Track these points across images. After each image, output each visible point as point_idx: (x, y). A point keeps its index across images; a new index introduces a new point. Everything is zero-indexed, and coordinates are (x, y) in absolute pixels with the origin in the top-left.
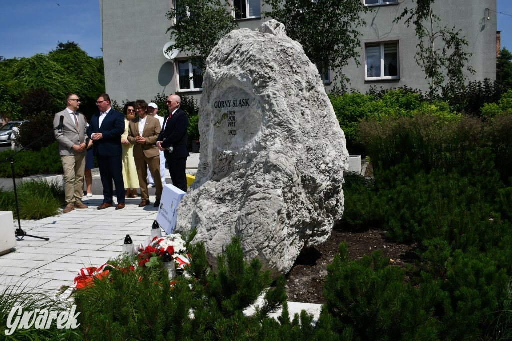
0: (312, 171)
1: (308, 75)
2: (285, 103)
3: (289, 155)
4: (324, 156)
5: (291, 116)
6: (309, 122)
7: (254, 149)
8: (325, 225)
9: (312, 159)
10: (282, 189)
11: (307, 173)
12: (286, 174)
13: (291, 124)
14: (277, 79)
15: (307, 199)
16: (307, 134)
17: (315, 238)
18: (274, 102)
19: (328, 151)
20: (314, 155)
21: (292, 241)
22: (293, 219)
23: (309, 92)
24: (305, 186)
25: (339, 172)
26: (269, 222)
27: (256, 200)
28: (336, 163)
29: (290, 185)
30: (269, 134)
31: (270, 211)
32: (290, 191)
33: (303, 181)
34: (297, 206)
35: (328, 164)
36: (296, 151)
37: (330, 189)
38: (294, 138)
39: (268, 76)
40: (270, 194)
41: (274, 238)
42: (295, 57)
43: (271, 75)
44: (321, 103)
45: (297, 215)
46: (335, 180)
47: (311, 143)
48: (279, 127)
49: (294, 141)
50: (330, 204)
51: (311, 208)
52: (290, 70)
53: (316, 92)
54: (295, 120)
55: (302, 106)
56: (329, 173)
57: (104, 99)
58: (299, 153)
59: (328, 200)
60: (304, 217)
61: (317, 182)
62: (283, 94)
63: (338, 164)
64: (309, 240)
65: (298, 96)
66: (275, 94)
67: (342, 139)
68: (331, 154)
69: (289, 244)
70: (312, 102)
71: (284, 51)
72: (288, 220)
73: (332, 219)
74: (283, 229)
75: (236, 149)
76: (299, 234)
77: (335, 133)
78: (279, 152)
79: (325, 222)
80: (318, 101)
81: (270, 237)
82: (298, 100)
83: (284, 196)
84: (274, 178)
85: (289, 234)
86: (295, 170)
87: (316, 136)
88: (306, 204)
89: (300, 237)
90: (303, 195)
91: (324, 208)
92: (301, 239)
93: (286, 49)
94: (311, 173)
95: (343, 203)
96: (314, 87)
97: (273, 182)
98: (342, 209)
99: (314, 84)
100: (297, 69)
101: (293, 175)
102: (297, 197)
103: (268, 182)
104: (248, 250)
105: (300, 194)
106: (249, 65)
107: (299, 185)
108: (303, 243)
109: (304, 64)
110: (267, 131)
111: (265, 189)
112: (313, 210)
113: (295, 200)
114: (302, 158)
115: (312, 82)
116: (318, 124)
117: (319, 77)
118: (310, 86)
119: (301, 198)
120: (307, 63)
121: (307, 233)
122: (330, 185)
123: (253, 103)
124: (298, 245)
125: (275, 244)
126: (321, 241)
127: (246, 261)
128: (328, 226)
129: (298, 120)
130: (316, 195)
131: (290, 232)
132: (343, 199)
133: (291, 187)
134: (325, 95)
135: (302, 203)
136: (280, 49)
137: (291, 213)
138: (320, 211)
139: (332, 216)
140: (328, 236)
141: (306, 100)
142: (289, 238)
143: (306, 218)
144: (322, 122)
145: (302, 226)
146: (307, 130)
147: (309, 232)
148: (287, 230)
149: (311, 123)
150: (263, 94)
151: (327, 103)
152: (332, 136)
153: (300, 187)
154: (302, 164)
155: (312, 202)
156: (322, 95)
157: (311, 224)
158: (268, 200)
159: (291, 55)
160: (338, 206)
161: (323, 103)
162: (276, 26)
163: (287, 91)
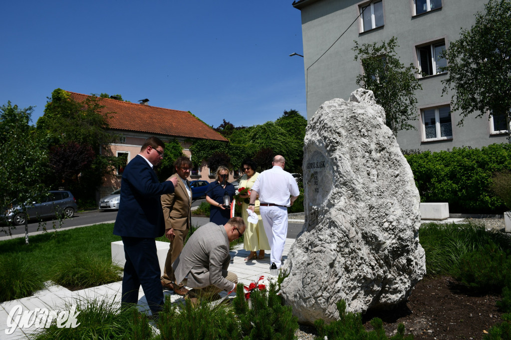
0: (374, 228)
1: (378, 137)
2: (349, 164)
3: (349, 212)
4: (387, 215)
5: (355, 176)
6: (374, 181)
7: (327, 206)
8: (397, 283)
9: (374, 217)
10: (336, 243)
11: (367, 229)
12: (341, 230)
13: (353, 183)
14: (343, 143)
15: (371, 255)
16: (370, 192)
17: (387, 295)
18: (339, 164)
19: (392, 209)
20: (377, 213)
21: (354, 294)
22: (353, 273)
23: (380, 153)
24: (367, 243)
25: (405, 231)
26: (322, 274)
27: (315, 252)
28: (401, 221)
29: (345, 241)
30: (336, 192)
31: (323, 263)
32: (347, 246)
33: (365, 236)
34: (356, 261)
35: (391, 222)
36: (357, 209)
37: (396, 247)
38: (357, 197)
39: (335, 141)
40: (325, 248)
41: (327, 289)
42: (365, 121)
43: (338, 140)
44: (394, 163)
45: (357, 270)
46: (400, 239)
47: (374, 201)
48: (344, 186)
49: (357, 200)
50: (399, 262)
51: (374, 265)
52: (358, 133)
53: (387, 152)
54: (358, 180)
55: (368, 167)
56: (394, 231)
58: (360, 211)
59: (398, 258)
60: (364, 272)
61: (379, 240)
62: (348, 156)
63: (403, 222)
64: (382, 296)
65: (364, 157)
66: (340, 157)
68: (396, 212)
69: (350, 297)
70: (382, 162)
71: (354, 117)
72: (347, 273)
73: (405, 278)
74: (337, 282)
75: (318, 205)
76: (362, 288)
77: (407, 192)
78: (340, 210)
79: (396, 280)
80: (389, 160)
81: (323, 288)
82: (364, 161)
83: (340, 250)
84: (331, 233)
85: (350, 287)
86: (351, 227)
87: (380, 195)
88: (367, 260)
89: (365, 292)
90: (364, 251)
91: (394, 265)
92: (366, 294)
93: (357, 116)
94: (373, 230)
95: (420, 262)
96: (386, 148)
97: (331, 237)
98: (420, 268)
99: (385, 145)
100: (366, 132)
101: (347, 231)
102: (355, 252)
103: (326, 236)
104: (307, 297)
105: (360, 249)
106: (324, 132)
107: (358, 241)
108: (370, 298)
109: (376, 127)
110: (335, 190)
111: (323, 242)
112: (377, 266)
113: (353, 255)
114: (363, 216)
115: (383, 144)
116: (387, 183)
117: (393, 138)
118: (380, 147)
119: (360, 254)
120: (378, 126)
121: (374, 289)
122: (396, 243)
123: (327, 165)
124: (363, 299)
125: (328, 295)
126: (394, 299)
127: (307, 307)
128: (401, 284)
129: (362, 180)
130: (381, 252)
131: (350, 285)
132: (421, 258)
133: (347, 243)
134: (399, 154)
135: (362, 258)
136: (350, 116)
137: (349, 267)
138: (385, 268)
139: (405, 274)
140: (402, 294)
141: (374, 161)
142: (351, 291)
143: (368, 273)
144: (392, 182)
145: (363, 281)
146: (371, 189)
147: (377, 288)
148: (342, 283)
149: (377, 183)
150: (332, 157)
151: (401, 162)
152: (402, 194)
153: (360, 243)
154: (363, 221)
155: (377, 258)
156: (395, 155)
157: (377, 280)
158: (323, 253)
159: (360, 120)
160: (412, 265)
161: (396, 162)
162: (363, 94)
163: (353, 154)
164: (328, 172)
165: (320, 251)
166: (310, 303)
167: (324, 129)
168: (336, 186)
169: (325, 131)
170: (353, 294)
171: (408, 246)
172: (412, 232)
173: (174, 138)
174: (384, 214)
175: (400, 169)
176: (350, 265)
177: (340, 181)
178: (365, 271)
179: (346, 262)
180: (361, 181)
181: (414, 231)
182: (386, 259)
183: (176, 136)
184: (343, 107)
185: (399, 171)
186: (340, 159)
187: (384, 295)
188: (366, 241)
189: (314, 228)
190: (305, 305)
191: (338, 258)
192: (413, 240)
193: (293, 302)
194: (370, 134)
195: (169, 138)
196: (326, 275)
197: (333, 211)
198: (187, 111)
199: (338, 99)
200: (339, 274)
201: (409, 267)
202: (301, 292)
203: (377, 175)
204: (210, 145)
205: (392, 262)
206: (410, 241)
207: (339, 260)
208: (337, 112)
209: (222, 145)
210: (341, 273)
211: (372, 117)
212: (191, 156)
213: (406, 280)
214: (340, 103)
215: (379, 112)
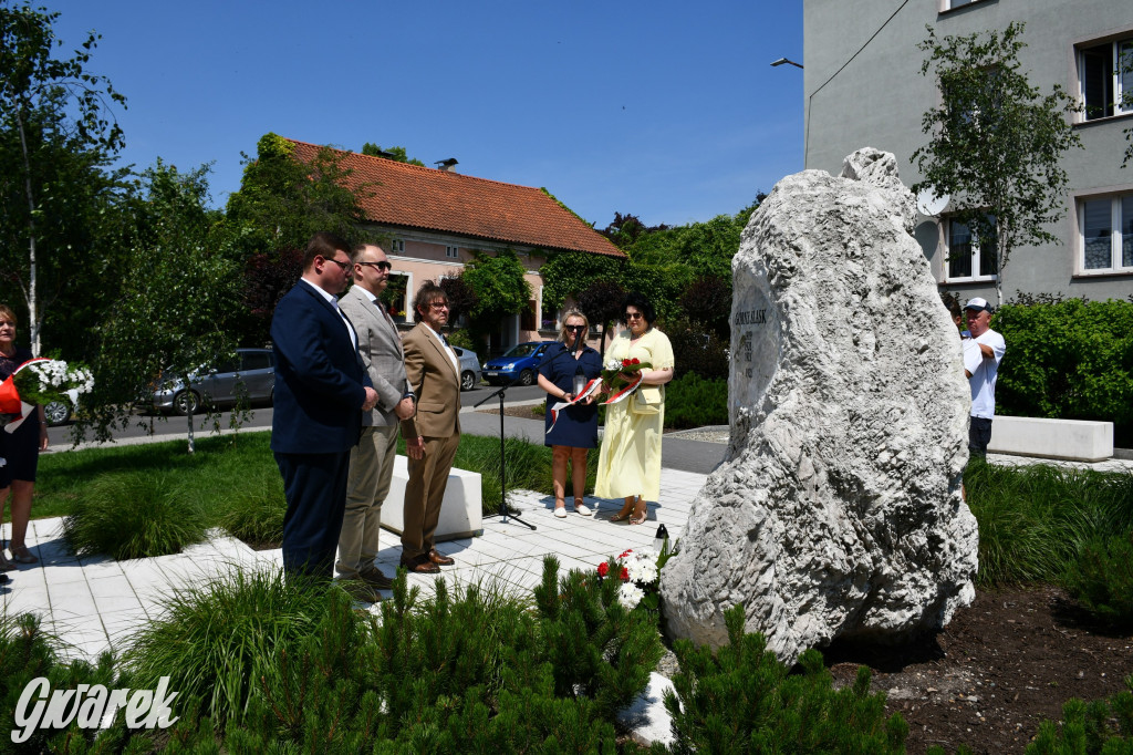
0: (855, 462)
1: (885, 261)
2: (812, 318)
3: (802, 424)
4: (887, 435)
5: (823, 345)
6: (866, 359)
7: (764, 408)
8: (903, 587)
9: (857, 437)
10: (767, 490)
11: (840, 464)
12: (780, 460)
13: (819, 361)
14: (805, 271)
15: (847, 524)
16: (855, 383)
17: (881, 610)
18: (792, 316)
19: (901, 424)
20: (865, 430)
21: (804, 602)
22: (803, 555)
23: (888, 296)
24: (840, 493)
25: (926, 474)
26: (732, 552)
27: (723, 504)
28: (918, 451)
29: (788, 485)
30: (782, 380)
31: (736, 530)
32: (791, 496)
33: (835, 479)
34: (811, 531)
35: (896, 452)
36: (823, 419)
37: (905, 508)
38: (825, 391)
39: (788, 266)
40: (742, 497)
41: (740, 585)
42: (859, 224)
43: (793, 264)
44: (918, 320)
45: (811, 550)
46: (914, 489)
47: (861, 403)
48: (799, 367)
49: (825, 398)
50: (911, 542)
51: (851, 542)
52: (840, 249)
53: (906, 295)
54: (830, 353)
55: (855, 326)
56: (900, 472)
58: (827, 422)
59: (909, 531)
60: (827, 557)
61: (866, 488)
62: (812, 300)
63: (924, 454)
64: (869, 613)
65: (848, 304)
66: (795, 302)
67: (957, 401)
68: (909, 430)
69: (794, 606)
70: (892, 317)
71: (835, 214)
72: (790, 556)
73: (925, 577)
74: (763, 571)
75: (751, 405)
76: (822, 590)
77: (943, 386)
78: (785, 417)
79: (901, 579)
80: (908, 314)
81: (731, 581)
82: (848, 312)
83: (775, 505)
84: (760, 466)
85: (794, 585)
86: (804, 455)
87: (877, 390)
88: (837, 530)
89: (828, 599)
90: (832, 510)
91: (898, 548)
92: (832, 604)
93: (842, 210)
94: (853, 467)
95: (962, 546)
96: (902, 285)
97: (759, 474)
98: (961, 559)
99: (902, 279)
100: (859, 249)
101: (793, 465)
102: (809, 511)
103: (750, 472)
104: (699, 598)
105: (820, 506)
106: (767, 244)
107: (817, 488)
108: (841, 614)
109: (883, 238)
110: (780, 374)
111: (741, 485)
112: (858, 546)
113: (804, 517)
114: (832, 434)
115: (897, 276)
116: (897, 365)
117: (923, 264)
118: (889, 282)
119: (821, 516)
120: (890, 235)
121: (851, 594)
122: (906, 499)
123: (770, 318)
124: (824, 614)
125: (742, 597)
126: (895, 620)
127: (699, 619)
128: (913, 590)
129: (839, 355)
130: (869, 516)
131: (796, 581)
132: (965, 536)
133: (793, 490)
134: (934, 301)
135: (823, 526)
136: (828, 210)
137: (794, 542)
138: (878, 552)
139: (923, 569)
140: (913, 612)
141: (873, 314)
142: (797, 595)
143: (835, 559)
144: (910, 362)
145: (824, 576)
146: (858, 375)
147: (855, 593)
148: (776, 576)
149: (874, 362)
150: (781, 300)
151: (937, 319)
152: (931, 392)
153: (822, 492)
154: (832, 445)
155: (859, 528)
156: (923, 302)
157: (856, 575)
158: (737, 509)
159: (849, 221)
160: (941, 549)
161: (923, 319)
162: (870, 160)
163: (825, 295)
164: (770, 334)
165: (733, 504)
166: (706, 612)
167: (769, 237)
168: (784, 366)
169: (770, 243)
170: (800, 600)
171: (931, 506)
172: (944, 478)
173: (509, 248)
174: (882, 433)
175: (933, 334)
176: (796, 538)
178: (830, 554)
180: (837, 357)
181: (948, 475)
182: (880, 532)
183: (510, 243)
184: (822, 190)
185: (929, 338)
186: (795, 305)
187: (874, 609)
188: (838, 489)
189: (739, 455)
190: (696, 616)
191: (769, 520)
192: (946, 495)
193: (677, 607)
194: (867, 254)
195: (496, 245)
196: (740, 555)
197: (770, 422)
198: (539, 187)
199: (814, 171)
200: (770, 556)
201: (933, 553)
202: (690, 588)
203: (876, 346)
204: (586, 264)
205: (894, 541)
206: (937, 497)
207: (771, 525)
208: (802, 201)
209: (611, 265)
210: (773, 553)
211: (877, 214)
212: (542, 287)
213: (925, 582)
214: (816, 181)
215: (897, 203)
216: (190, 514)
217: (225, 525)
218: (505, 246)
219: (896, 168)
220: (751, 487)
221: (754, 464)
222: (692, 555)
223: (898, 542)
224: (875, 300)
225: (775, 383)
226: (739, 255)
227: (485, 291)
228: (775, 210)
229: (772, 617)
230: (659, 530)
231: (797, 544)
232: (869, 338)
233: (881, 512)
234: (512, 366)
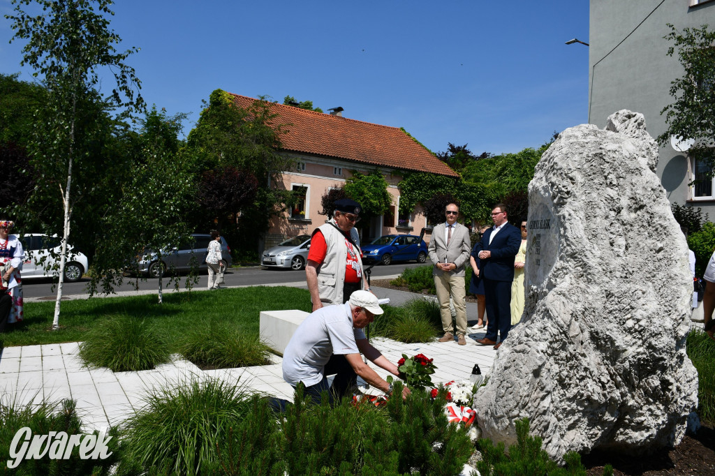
0: (609, 326)
1: (634, 188)
2: (582, 227)
3: (573, 298)
4: (632, 308)
5: (589, 245)
6: (618, 256)
7: (547, 287)
8: (642, 415)
9: (611, 309)
10: (547, 343)
11: (599, 327)
12: (557, 323)
13: (586, 256)
14: (577, 194)
15: (603, 368)
16: (611, 272)
17: (627, 431)
18: (567, 225)
19: (642, 301)
20: (617, 304)
21: (572, 422)
22: (571, 389)
23: (635, 212)
24: (599, 347)
25: (659, 336)
26: (521, 384)
27: (516, 351)
28: (654, 320)
29: (562, 340)
30: (560, 268)
31: (525, 369)
32: (563, 348)
33: (595, 337)
34: (577, 373)
35: (638, 321)
36: (587, 295)
37: (644, 360)
38: (589, 277)
39: (566, 190)
40: (529, 346)
41: (527, 407)
42: (616, 163)
43: (569, 189)
44: (657, 230)
45: (577, 385)
46: (650, 347)
47: (614, 286)
48: (572, 260)
50: (649, 383)
51: (606, 381)
52: (602, 180)
53: (648, 212)
54: (593, 251)
55: (611, 233)
56: (641, 334)
57: (501, 210)
58: (590, 298)
59: (647, 376)
60: (588, 391)
61: (617, 344)
62: (582, 214)
63: (658, 323)
64: (618, 432)
65: (607, 217)
66: (570, 215)
67: (683, 287)
68: (648, 306)
69: (565, 424)
70: (638, 227)
71: (599, 156)
72: (562, 389)
73: (659, 408)
74: (543, 398)
75: (538, 284)
76: (584, 414)
77: (673, 276)
78: (561, 293)
79: (641, 410)
80: (649, 225)
81: (520, 404)
82: (607, 223)
83: (552, 353)
84: (543, 326)
85: (564, 409)
86: (573, 320)
87: (626, 277)
88: (596, 373)
89: (589, 420)
90: (593, 359)
91: (639, 387)
92: (592, 424)
93: (604, 153)
94: (608, 330)
95: (686, 388)
96: (645, 205)
97: (542, 332)
98: (685, 397)
99: (645, 201)
100: (615, 180)
102: (576, 359)
103: (536, 330)
104: (499, 414)
105: (584, 355)
106: (552, 175)
107: (582, 343)
108: (597, 431)
109: (633, 173)
110: (558, 264)
111: (530, 339)
112: (610, 384)
113: (573, 363)
114: (594, 306)
115: (642, 199)
116: (641, 260)
117: (661, 191)
118: (636, 203)
119: (584, 362)
120: (638, 171)
121: (605, 418)
122: (645, 353)
123: (553, 225)
124: (586, 431)
125: (528, 415)
126: (637, 438)
127: (498, 429)
128: (650, 418)
129: (599, 252)
130: (619, 364)
131: (566, 407)
132: (688, 382)
133: (565, 344)
134: (668, 217)
135: (586, 369)
136: (594, 153)
137: (565, 379)
138: (625, 389)
139: (657, 403)
140: (650, 433)
141: (625, 225)
142: (567, 416)
143: (594, 392)
144: (650, 259)
145: (586, 404)
146: (612, 267)
147: (608, 417)
148: (552, 402)
150: (560, 213)
151: (670, 229)
152: (664, 279)
153: (586, 346)
154: (593, 314)
155: (611, 372)
156: (660, 217)
157: (610, 405)
158: (526, 355)
159: (609, 160)
160: (671, 390)
161: (660, 229)
162: (626, 118)
163: (591, 211)
164: (553, 236)
165: (523, 351)
166: (503, 424)
167: (553, 170)
168: (561, 258)
169: (554, 174)
170: (569, 420)
171: (663, 359)
172: (673, 340)
173: (376, 169)
174: (628, 307)
175: (667, 240)
176: (567, 376)
177: (567, 251)
178: (590, 389)
179: (560, 371)
180: (598, 253)
181: (676, 338)
182: (626, 375)
183: (378, 166)
184: (591, 138)
185: (664, 242)
186: (569, 217)
187: (622, 430)
188: (597, 344)
189: (530, 318)
190: (496, 427)
191: (548, 363)
192: (674, 351)
193: (484, 421)
194: (621, 183)
195: (368, 167)
196: (527, 386)
197: (551, 296)
198: (399, 127)
199: (587, 125)
200: (548, 388)
201: (664, 392)
202: (492, 408)
203: (626, 247)
204: (431, 181)
205: (636, 382)
206: (667, 353)
207: (549, 367)
208: (577, 146)
209: (449, 183)
210: (550, 386)
211: (628, 156)
212: (399, 197)
213: (659, 413)
214: (587, 133)
215: (643, 149)
216: (161, 343)
217: (182, 352)
218: (374, 168)
219: (644, 124)
220: (536, 340)
221: (539, 324)
222: (495, 385)
223: (639, 383)
224: (626, 215)
225: (555, 270)
226: (533, 181)
227: (359, 199)
228: (558, 152)
229: (549, 431)
230: (474, 368)
231: (567, 381)
232: (621, 241)
233: (627, 361)
234: (377, 251)
